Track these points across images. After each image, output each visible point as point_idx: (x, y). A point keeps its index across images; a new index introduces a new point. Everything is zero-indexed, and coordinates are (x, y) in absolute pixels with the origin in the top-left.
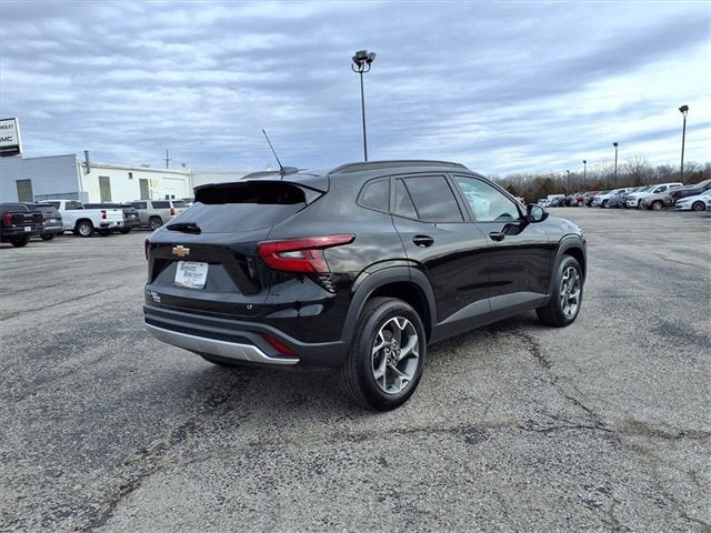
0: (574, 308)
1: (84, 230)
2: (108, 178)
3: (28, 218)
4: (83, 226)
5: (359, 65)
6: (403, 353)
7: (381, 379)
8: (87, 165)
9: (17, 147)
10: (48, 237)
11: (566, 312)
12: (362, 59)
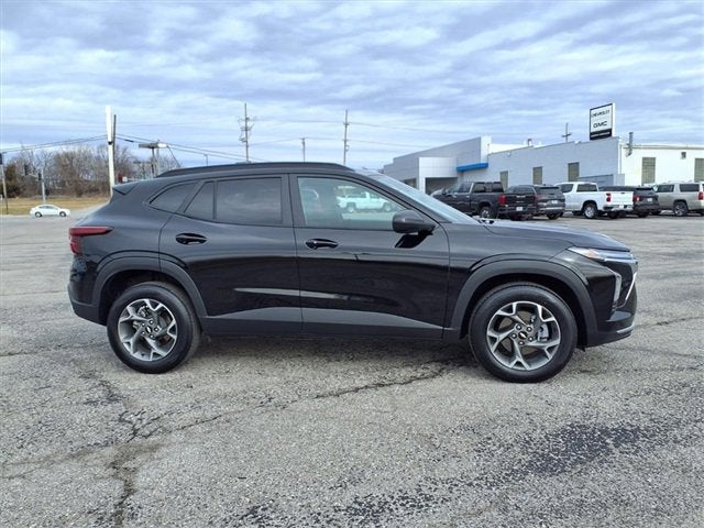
1: (590, 212)
2: (654, 159)
3: (520, 199)
4: (589, 209)
8: (630, 148)
9: (610, 130)
10: (553, 216)
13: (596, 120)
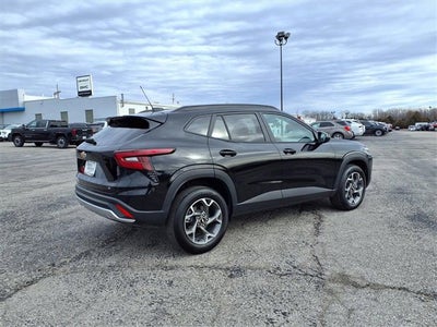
0: (357, 200)
2: (134, 109)
3: (84, 132)
5: (280, 41)
6: (210, 220)
7: (191, 235)
8: (122, 102)
9: (90, 91)
11: (350, 201)
12: (282, 37)
13: (81, 84)
